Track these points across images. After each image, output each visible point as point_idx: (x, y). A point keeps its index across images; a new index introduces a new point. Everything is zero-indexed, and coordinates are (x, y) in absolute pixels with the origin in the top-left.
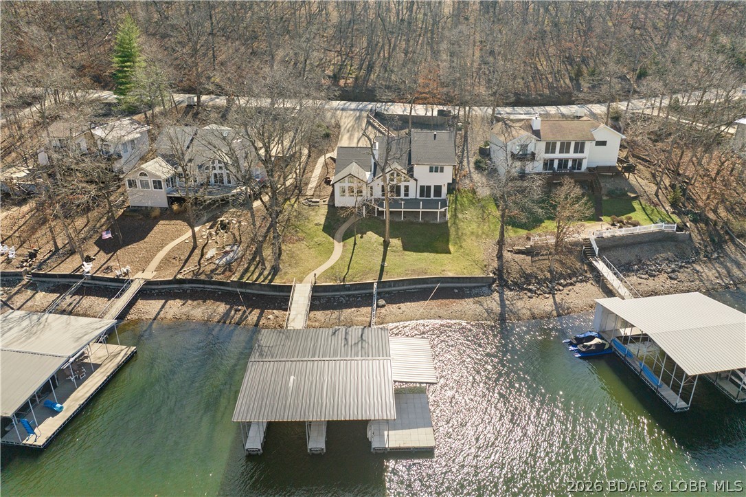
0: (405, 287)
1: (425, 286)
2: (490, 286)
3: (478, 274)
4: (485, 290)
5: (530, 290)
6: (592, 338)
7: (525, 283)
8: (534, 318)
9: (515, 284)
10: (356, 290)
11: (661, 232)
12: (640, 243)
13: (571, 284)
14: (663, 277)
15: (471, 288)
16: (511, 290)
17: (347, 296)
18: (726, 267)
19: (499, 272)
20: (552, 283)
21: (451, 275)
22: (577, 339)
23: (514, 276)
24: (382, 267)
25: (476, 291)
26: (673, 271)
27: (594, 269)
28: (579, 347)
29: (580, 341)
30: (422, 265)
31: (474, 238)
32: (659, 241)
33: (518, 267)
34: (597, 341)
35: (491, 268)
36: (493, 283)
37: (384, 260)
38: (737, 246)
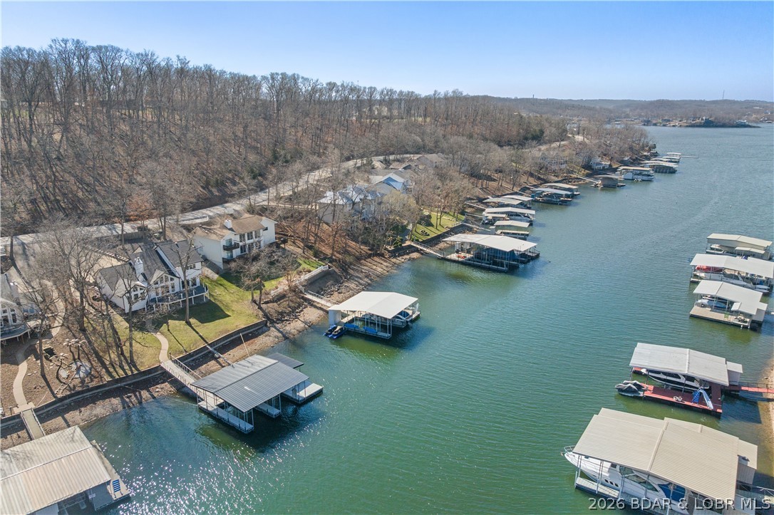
0: (222, 343)
1: (232, 338)
2: (266, 325)
3: (256, 321)
4: (264, 328)
5: (287, 320)
6: (335, 328)
7: (282, 317)
8: (300, 332)
9: (278, 319)
10: (197, 354)
11: (323, 271)
12: (316, 280)
13: (302, 311)
14: (336, 294)
15: (257, 330)
16: (278, 323)
17: (193, 360)
18: (356, 281)
19: (265, 315)
20: (294, 312)
21: (243, 327)
22: (329, 331)
23: (275, 316)
24: (200, 336)
25: (260, 331)
26: (338, 290)
27: (306, 300)
28: (333, 333)
29: (331, 331)
30: (222, 328)
31: (236, 303)
32: (324, 276)
33: (274, 311)
34: (339, 328)
35: (261, 316)
36: (267, 323)
37: (197, 333)
38: (353, 269)
